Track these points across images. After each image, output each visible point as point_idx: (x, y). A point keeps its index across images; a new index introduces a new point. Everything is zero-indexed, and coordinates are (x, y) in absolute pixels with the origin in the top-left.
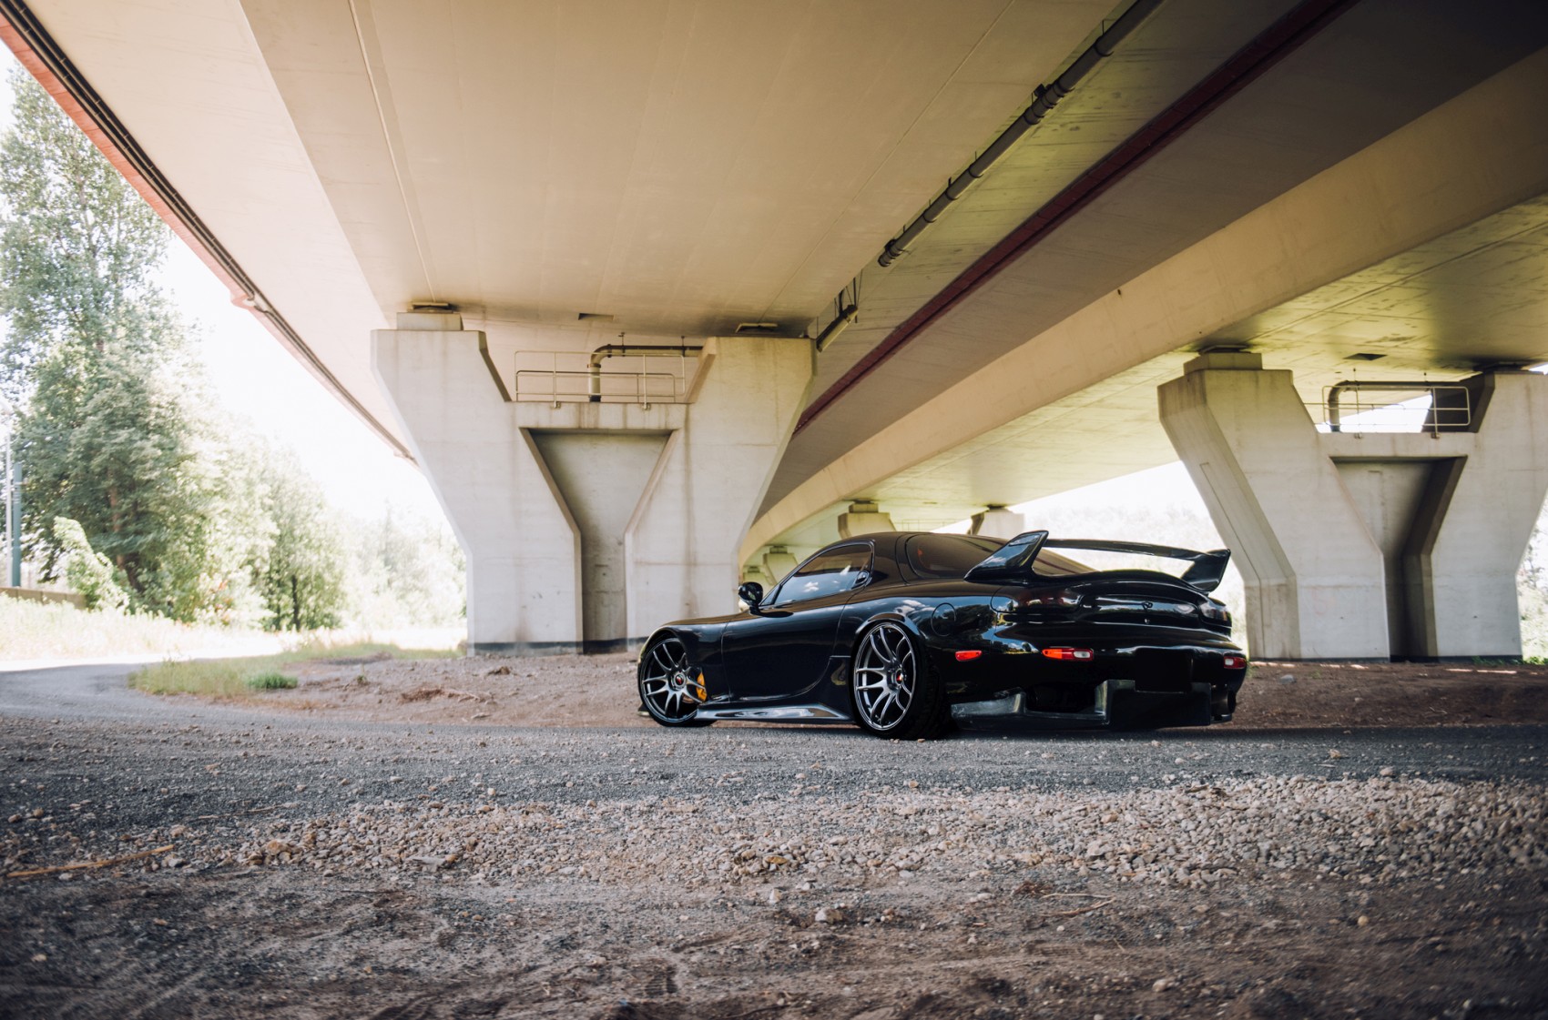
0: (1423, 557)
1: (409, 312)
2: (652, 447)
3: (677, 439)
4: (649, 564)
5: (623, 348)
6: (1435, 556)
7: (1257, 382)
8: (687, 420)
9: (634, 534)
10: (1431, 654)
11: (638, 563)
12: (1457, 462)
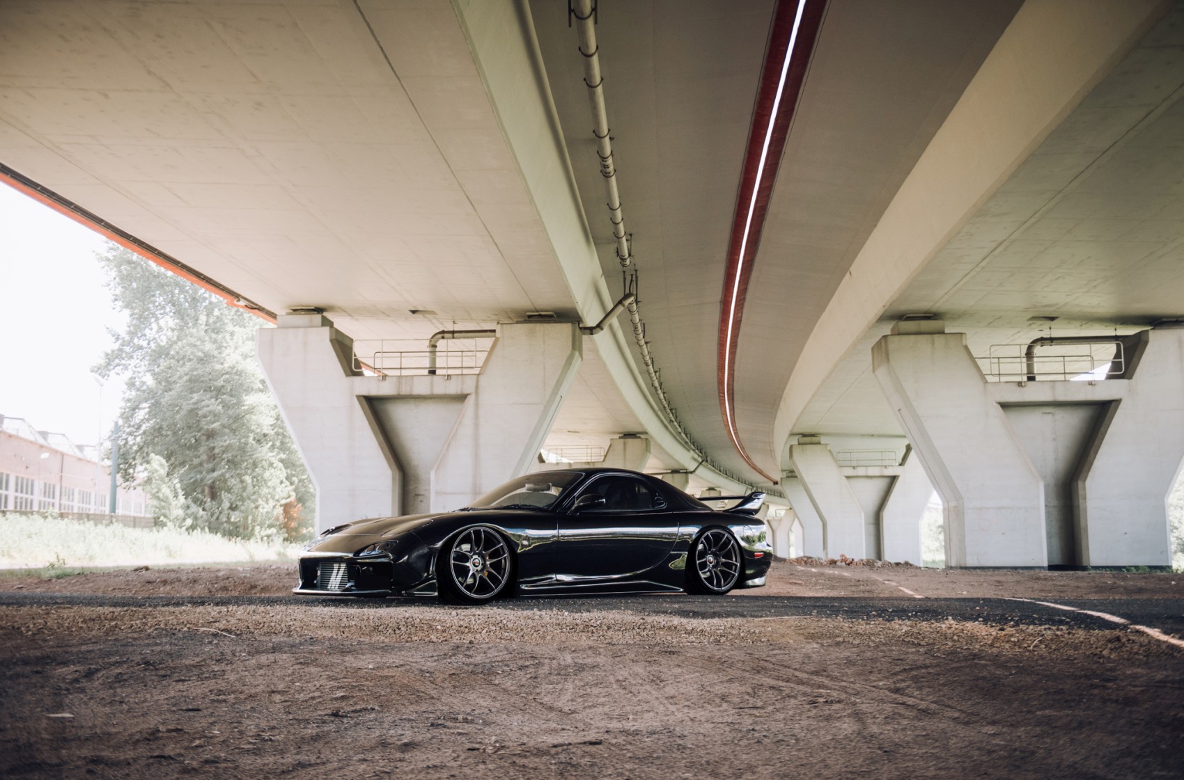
0: (1080, 483)
1: (288, 314)
2: (456, 406)
3: (471, 400)
4: (446, 493)
5: (453, 332)
6: (1089, 482)
7: (933, 343)
8: (477, 387)
9: (436, 472)
10: (1085, 564)
11: (438, 493)
12: (1113, 404)
